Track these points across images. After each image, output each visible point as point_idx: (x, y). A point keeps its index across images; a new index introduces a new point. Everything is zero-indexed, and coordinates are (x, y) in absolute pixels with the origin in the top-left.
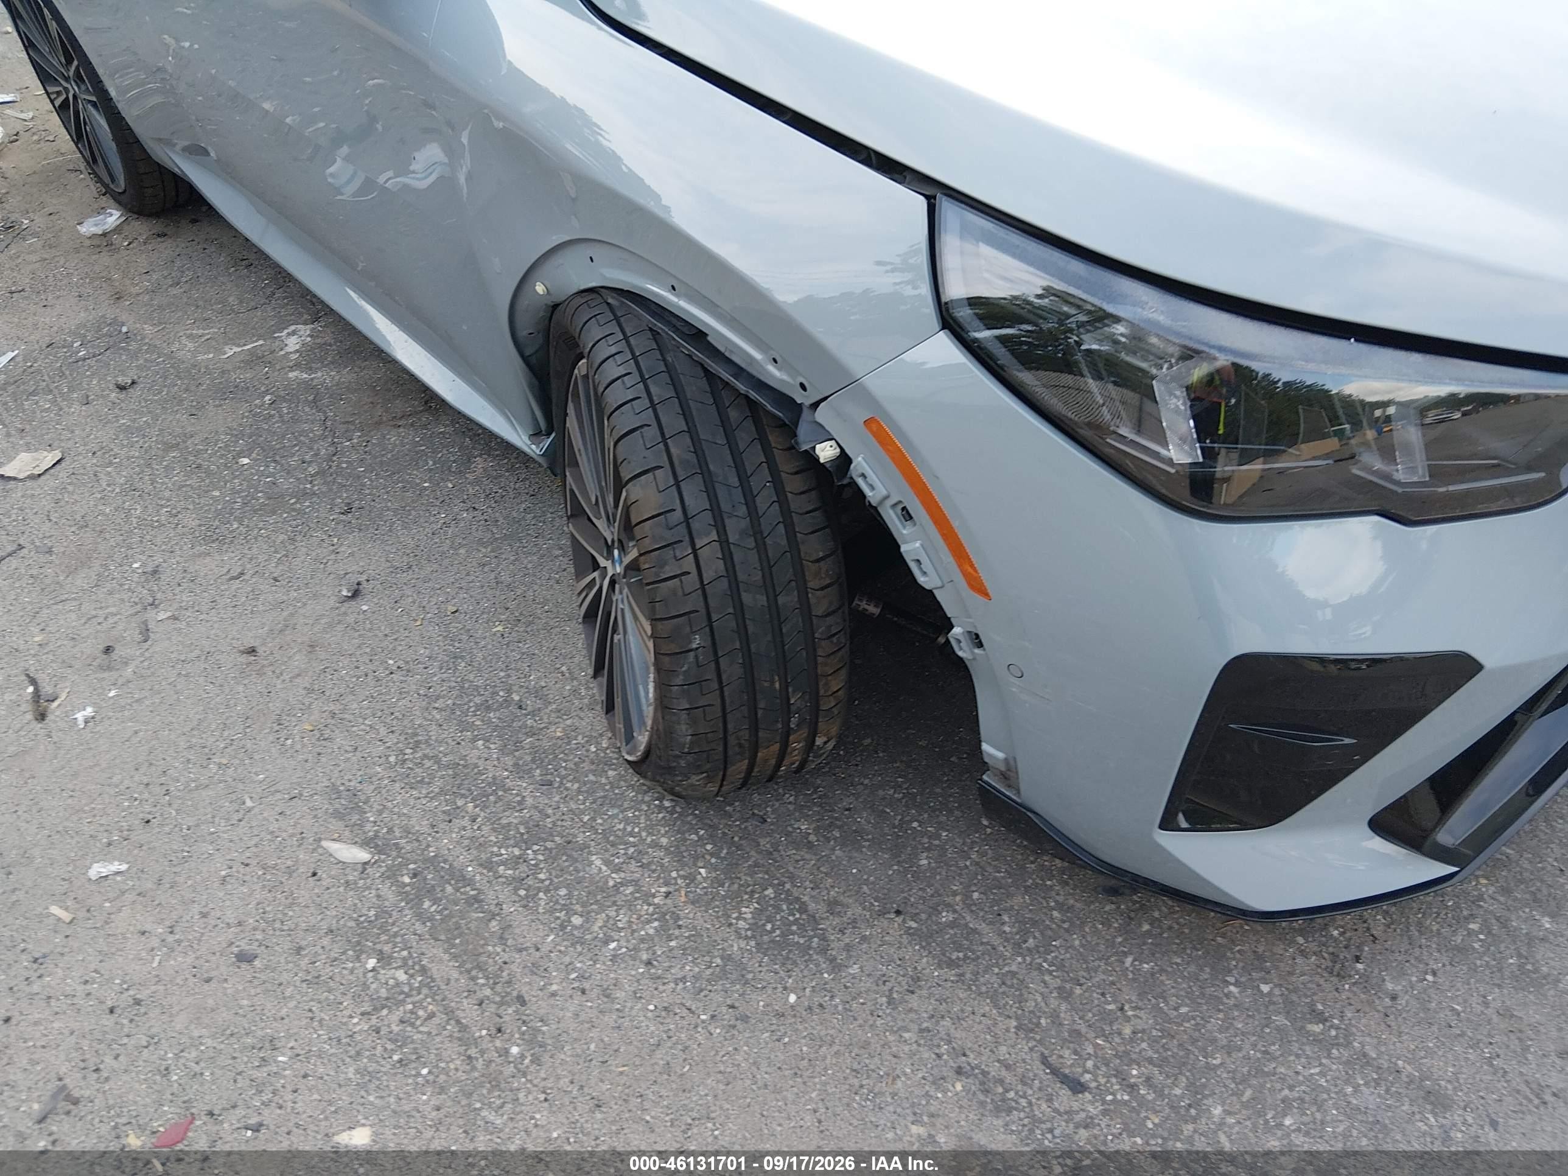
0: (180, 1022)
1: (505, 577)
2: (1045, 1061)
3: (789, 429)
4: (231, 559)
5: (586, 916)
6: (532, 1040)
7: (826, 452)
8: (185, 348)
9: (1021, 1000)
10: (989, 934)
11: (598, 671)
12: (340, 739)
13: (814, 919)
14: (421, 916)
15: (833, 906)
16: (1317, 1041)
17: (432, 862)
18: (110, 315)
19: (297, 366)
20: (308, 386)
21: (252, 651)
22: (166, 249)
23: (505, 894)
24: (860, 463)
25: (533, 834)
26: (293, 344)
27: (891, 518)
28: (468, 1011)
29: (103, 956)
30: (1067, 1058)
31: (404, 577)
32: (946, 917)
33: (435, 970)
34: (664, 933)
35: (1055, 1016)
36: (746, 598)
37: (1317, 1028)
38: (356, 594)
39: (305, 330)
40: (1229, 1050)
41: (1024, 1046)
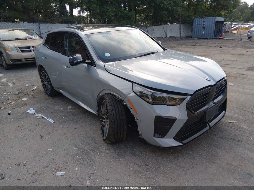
0: (58, 161)
1: (92, 127)
2: (145, 164)
3: (122, 102)
4: (62, 126)
5: (100, 153)
6: (94, 162)
7: (125, 104)
8: (57, 108)
9: (143, 160)
10: (140, 155)
11: (102, 134)
12: (74, 140)
13: (123, 154)
14: (83, 153)
15: (125, 153)
16: (172, 163)
17: (84, 149)
18: (47, 105)
19: (69, 110)
20: (71, 112)
21: (65, 133)
22: (54, 100)
23: (91, 152)
24: (127, 104)
25: (94, 147)
26: (69, 108)
27: (130, 109)
28: (87, 160)
29: (49, 156)
30: (147, 164)
31: (81, 127)
32: (136, 154)
33: (84, 157)
34: (108, 154)
35: (146, 161)
36: (117, 117)
37: (172, 162)
38: (76, 129)
39: (70, 107)
40: (163, 163)
41: (143, 163)
